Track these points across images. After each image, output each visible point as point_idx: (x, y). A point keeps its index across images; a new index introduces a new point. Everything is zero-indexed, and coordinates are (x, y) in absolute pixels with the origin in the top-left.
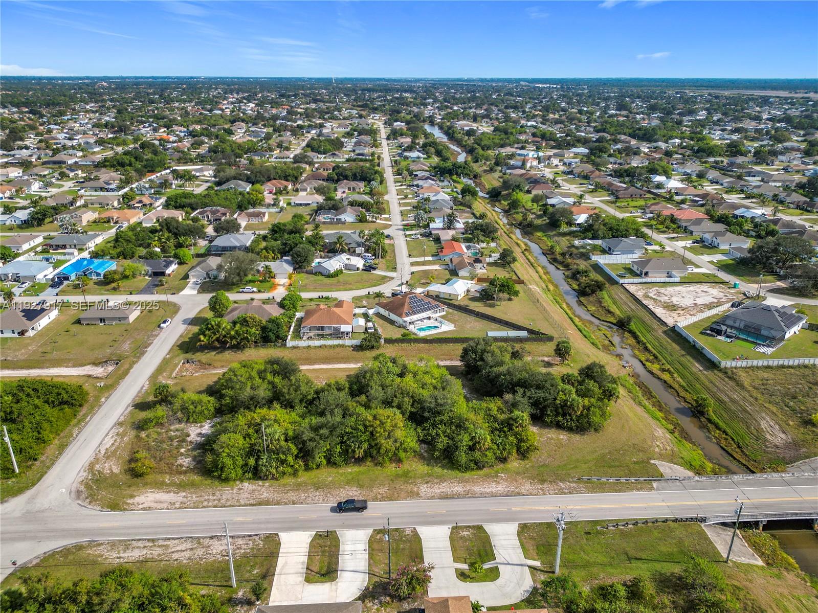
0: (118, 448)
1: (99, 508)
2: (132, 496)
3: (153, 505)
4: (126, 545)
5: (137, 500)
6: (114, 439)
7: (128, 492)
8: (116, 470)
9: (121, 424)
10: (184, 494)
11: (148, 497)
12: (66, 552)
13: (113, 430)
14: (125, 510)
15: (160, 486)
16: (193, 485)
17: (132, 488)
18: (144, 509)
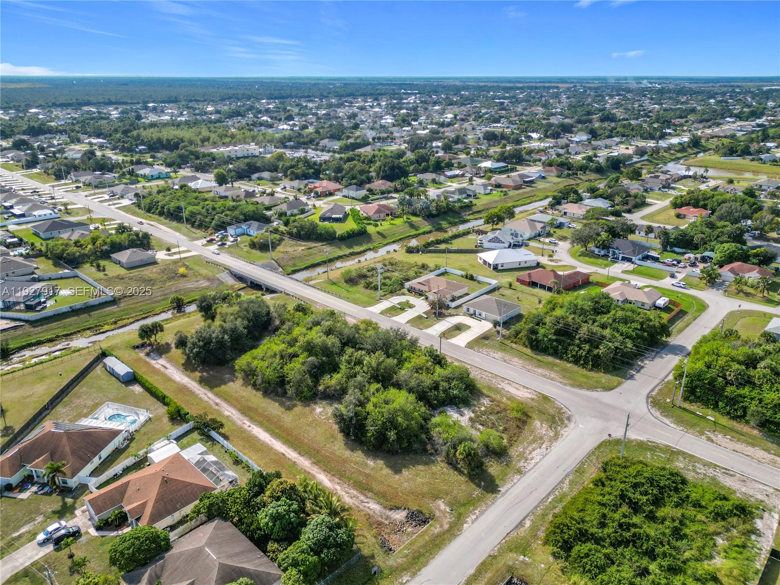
0: (530, 444)
1: (556, 402)
2: (532, 399)
3: (521, 388)
4: (544, 376)
5: (530, 396)
6: (531, 456)
7: (534, 404)
8: (537, 423)
9: (519, 472)
10: (499, 386)
11: (522, 394)
12: (580, 386)
13: (529, 468)
14: (540, 393)
15: (511, 398)
16: (490, 388)
17: (530, 405)
18: (527, 388)
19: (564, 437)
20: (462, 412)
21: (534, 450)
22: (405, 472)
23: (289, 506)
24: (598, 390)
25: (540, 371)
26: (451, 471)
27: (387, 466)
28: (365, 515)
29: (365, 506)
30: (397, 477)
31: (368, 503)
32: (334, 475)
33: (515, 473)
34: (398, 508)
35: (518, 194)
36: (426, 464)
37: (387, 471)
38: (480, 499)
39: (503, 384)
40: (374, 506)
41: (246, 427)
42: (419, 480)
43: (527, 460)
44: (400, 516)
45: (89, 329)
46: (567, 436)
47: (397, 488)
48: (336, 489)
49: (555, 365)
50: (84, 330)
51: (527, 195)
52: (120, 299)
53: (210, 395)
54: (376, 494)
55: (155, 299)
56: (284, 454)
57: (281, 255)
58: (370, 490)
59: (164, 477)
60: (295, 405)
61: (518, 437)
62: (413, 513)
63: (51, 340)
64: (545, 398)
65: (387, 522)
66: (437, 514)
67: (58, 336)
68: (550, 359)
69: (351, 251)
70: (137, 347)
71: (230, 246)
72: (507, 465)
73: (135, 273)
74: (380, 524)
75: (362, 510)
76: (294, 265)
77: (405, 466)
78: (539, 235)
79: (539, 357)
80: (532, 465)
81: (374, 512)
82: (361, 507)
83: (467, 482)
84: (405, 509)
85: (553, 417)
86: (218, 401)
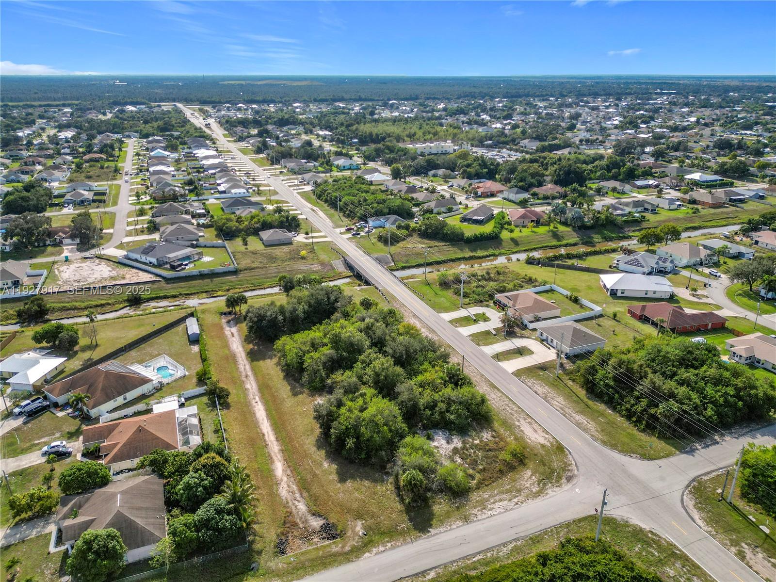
0: (502, 493)
1: (569, 456)
2: (543, 446)
3: (540, 431)
4: (578, 424)
5: (542, 441)
6: (492, 506)
7: (542, 452)
8: (528, 473)
9: (466, 519)
10: (516, 423)
11: (534, 437)
12: (614, 447)
13: (480, 518)
14: (557, 442)
15: (520, 439)
16: (505, 423)
17: (536, 452)
18: (547, 433)
19: (548, 496)
20: (452, 439)
21: (501, 500)
22: (349, 484)
23: (203, 480)
24: (634, 456)
25: (579, 417)
26: (394, 496)
27: (338, 473)
28: (287, 512)
29: (294, 504)
30: (339, 485)
31: (299, 501)
32: (289, 467)
33: (461, 518)
34: (320, 516)
35: (714, 214)
36: (375, 481)
37: (334, 477)
38: (403, 533)
39: (522, 422)
40: (302, 507)
41: (253, 402)
42: (356, 494)
43: (484, 509)
44: (316, 523)
45: (206, 292)
46: (552, 496)
47: (331, 496)
48: (282, 480)
49: (603, 415)
50: (202, 292)
51: (726, 216)
52: (241, 271)
53: (248, 367)
54: (311, 496)
55: (269, 275)
56: (264, 435)
57: (399, 250)
58: (308, 491)
59: (140, 426)
60: (302, 393)
61: (493, 482)
62: (328, 524)
63: (174, 297)
64: (560, 449)
65: (301, 526)
66: (349, 533)
67: (181, 294)
68: (602, 407)
69: (472, 254)
70: (225, 314)
71: (362, 237)
72: (458, 508)
73: (269, 250)
74: (295, 524)
75: (289, 507)
76: (407, 261)
77: (353, 477)
78: (701, 264)
79: (590, 403)
80: (487, 516)
81: (298, 512)
82: (290, 503)
83: (401, 511)
84: (325, 518)
85: (553, 471)
86: (250, 373)
